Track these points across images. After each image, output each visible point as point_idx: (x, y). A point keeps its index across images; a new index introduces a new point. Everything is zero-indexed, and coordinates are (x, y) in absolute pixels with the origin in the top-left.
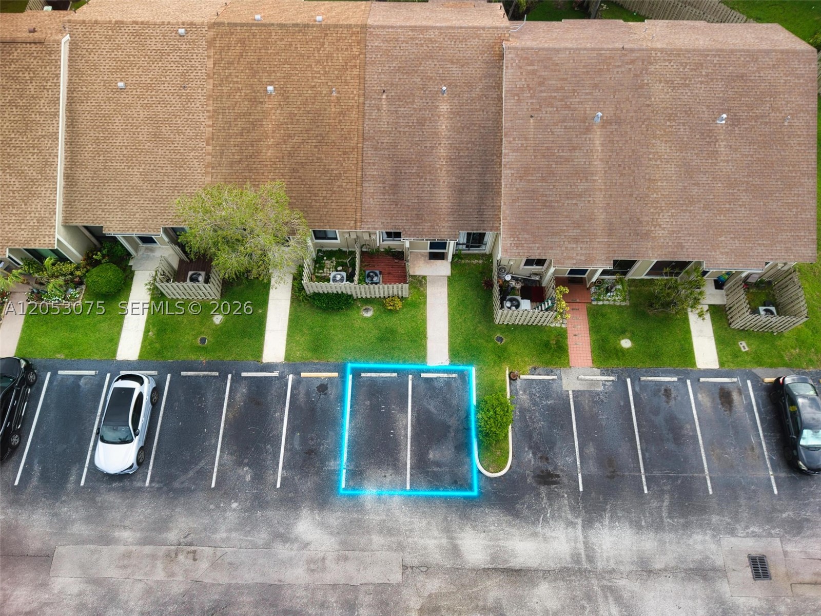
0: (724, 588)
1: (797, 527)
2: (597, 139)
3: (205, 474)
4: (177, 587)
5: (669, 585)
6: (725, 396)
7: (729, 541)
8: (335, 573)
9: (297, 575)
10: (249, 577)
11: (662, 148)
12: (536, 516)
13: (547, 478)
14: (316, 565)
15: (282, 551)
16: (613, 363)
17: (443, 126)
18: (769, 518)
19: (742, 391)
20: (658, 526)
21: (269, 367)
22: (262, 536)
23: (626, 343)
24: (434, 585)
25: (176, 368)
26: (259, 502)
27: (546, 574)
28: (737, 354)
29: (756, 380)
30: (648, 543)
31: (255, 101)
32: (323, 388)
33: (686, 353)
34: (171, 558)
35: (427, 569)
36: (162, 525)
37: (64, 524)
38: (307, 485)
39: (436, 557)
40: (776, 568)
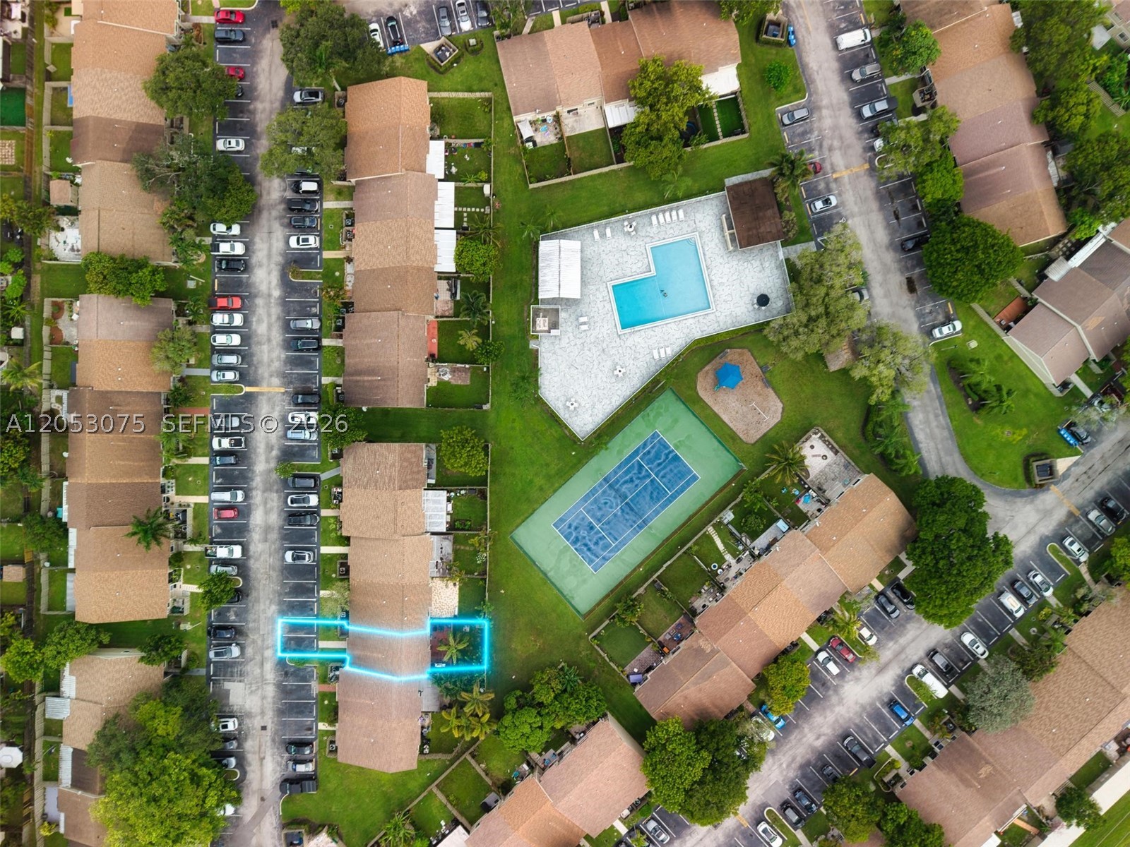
0: (259, 717)
1: (273, 740)
2: (369, 702)
3: (287, 579)
4: (259, 576)
5: (259, 704)
6: (310, 729)
7: (270, 721)
8: (262, 616)
9: (262, 607)
10: (261, 594)
11: (366, 721)
12: (277, 671)
13: (286, 674)
14: (264, 611)
15: (268, 602)
16: (319, 698)
17: (375, 655)
18: (276, 733)
19: (311, 734)
20: (274, 703)
21: (318, 593)
22: (271, 596)
23: (326, 702)
24: (259, 642)
25: (317, 566)
26: (280, 595)
27: (262, 672)
28: (323, 736)
29: (315, 739)
30: (270, 700)
31: (382, 597)
32: (312, 610)
33: (322, 720)
34: (266, 573)
35: (263, 641)
36: (274, 570)
37: (274, 543)
38: (285, 608)
39: (266, 643)
40: (264, 732)
